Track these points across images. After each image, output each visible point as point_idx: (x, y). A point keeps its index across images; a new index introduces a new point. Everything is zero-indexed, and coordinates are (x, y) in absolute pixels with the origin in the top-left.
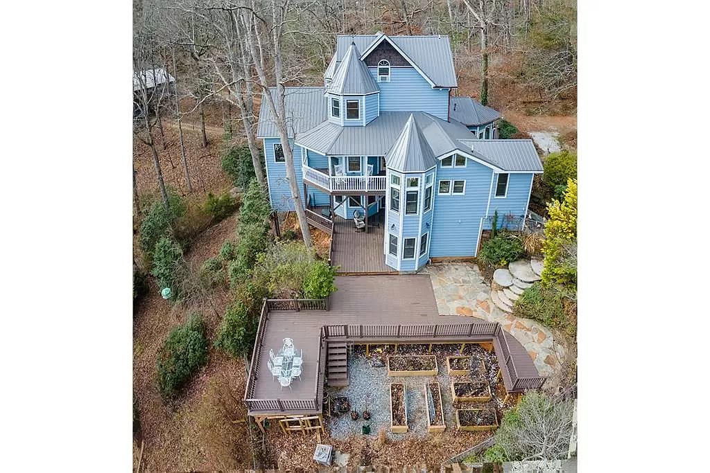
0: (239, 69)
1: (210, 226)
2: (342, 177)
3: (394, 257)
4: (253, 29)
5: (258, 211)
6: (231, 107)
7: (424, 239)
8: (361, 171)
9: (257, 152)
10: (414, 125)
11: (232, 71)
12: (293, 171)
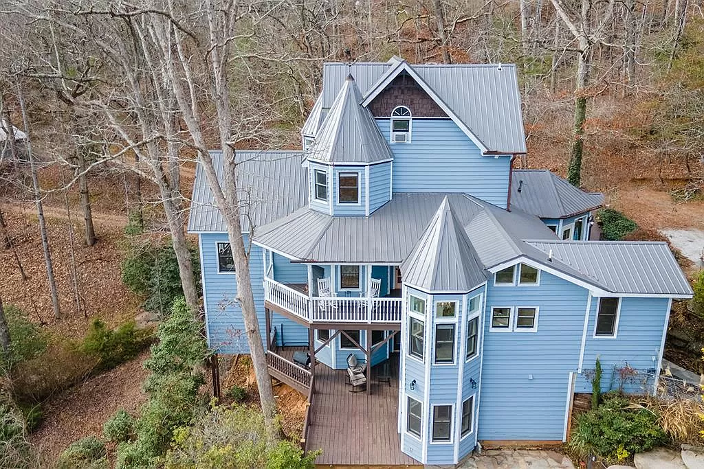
0: (152, 119)
1: (91, 376)
2: (329, 299)
3: (416, 438)
4: (174, 52)
5: (183, 352)
6: (140, 182)
7: (467, 406)
8: (360, 289)
9: (188, 256)
10: (449, 213)
11: (141, 122)
12: (248, 287)
